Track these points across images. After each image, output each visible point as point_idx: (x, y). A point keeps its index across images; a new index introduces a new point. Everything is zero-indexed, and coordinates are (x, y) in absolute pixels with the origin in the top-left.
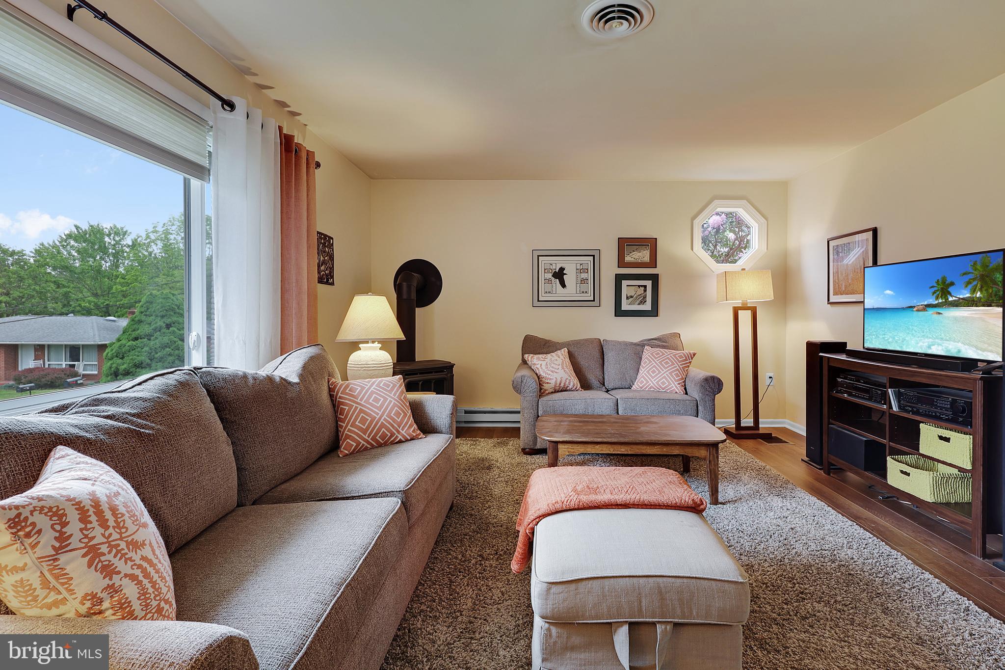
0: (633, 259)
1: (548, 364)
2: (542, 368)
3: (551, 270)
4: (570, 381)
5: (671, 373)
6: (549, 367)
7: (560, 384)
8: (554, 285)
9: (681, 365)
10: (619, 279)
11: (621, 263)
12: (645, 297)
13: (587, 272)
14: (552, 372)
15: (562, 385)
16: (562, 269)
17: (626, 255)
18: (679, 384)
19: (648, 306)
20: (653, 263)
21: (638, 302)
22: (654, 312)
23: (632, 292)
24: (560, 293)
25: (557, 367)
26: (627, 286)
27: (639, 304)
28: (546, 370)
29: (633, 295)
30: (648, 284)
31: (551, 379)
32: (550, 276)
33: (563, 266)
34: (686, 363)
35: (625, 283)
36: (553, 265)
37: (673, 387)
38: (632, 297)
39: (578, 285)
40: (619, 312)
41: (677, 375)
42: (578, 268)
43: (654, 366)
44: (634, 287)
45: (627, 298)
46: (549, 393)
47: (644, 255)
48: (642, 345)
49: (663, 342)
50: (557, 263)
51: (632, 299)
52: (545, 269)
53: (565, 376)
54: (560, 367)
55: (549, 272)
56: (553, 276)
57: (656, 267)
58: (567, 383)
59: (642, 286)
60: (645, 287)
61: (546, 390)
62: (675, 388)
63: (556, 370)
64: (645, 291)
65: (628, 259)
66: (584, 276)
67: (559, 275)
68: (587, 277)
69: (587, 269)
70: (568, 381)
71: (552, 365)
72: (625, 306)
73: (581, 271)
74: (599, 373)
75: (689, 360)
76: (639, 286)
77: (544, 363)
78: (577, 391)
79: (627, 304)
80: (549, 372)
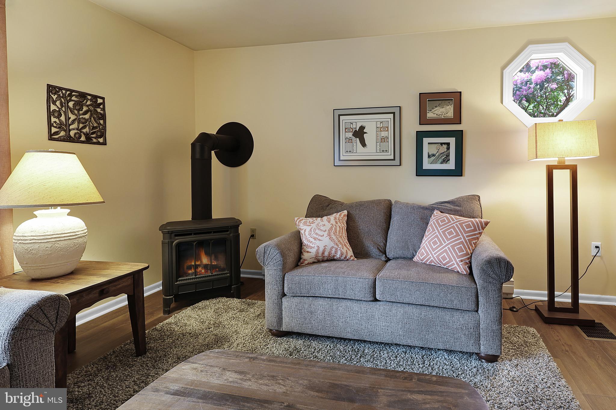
0: (435, 115)
1: (312, 229)
2: (305, 235)
3: (352, 129)
4: (336, 249)
5: (453, 247)
6: (313, 233)
7: (323, 253)
8: (355, 144)
9: (467, 236)
10: (420, 136)
11: (423, 120)
12: (448, 155)
13: (388, 130)
14: (315, 239)
15: (326, 254)
16: (362, 128)
17: (428, 111)
18: (462, 261)
19: (451, 165)
20: (458, 118)
21: (440, 160)
22: (458, 172)
23: (433, 150)
24: (360, 153)
25: (321, 233)
26: (428, 143)
27: (442, 163)
28: (308, 236)
29: (435, 153)
30: (452, 141)
31: (312, 248)
32: (350, 135)
33: (364, 124)
34: (475, 235)
35: (426, 141)
36: (354, 124)
37: (453, 264)
38: (434, 155)
39: (378, 144)
40: (421, 172)
41: (460, 250)
42: (378, 126)
43: (437, 236)
44: (436, 145)
45: (429, 156)
46: (308, 264)
47: (448, 111)
48: (431, 209)
49: (457, 206)
50: (358, 122)
51: (434, 157)
52: (346, 129)
53: (332, 244)
54: (326, 234)
55: (350, 132)
56: (353, 135)
57: (461, 124)
58: (333, 252)
59: (444, 143)
60: (448, 144)
61: (305, 260)
62: (456, 265)
63: (320, 238)
64: (448, 148)
65: (430, 115)
66: (384, 134)
67: (360, 134)
68: (387, 135)
69: (388, 127)
70: (334, 250)
71: (317, 231)
72: (427, 165)
73: (380, 129)
74: (379, 239)
75: (479, 230)
76: (442, 144)
77: (308, 229)
78: (348, 260)
79: (428, 164)
80: (312, 240)
